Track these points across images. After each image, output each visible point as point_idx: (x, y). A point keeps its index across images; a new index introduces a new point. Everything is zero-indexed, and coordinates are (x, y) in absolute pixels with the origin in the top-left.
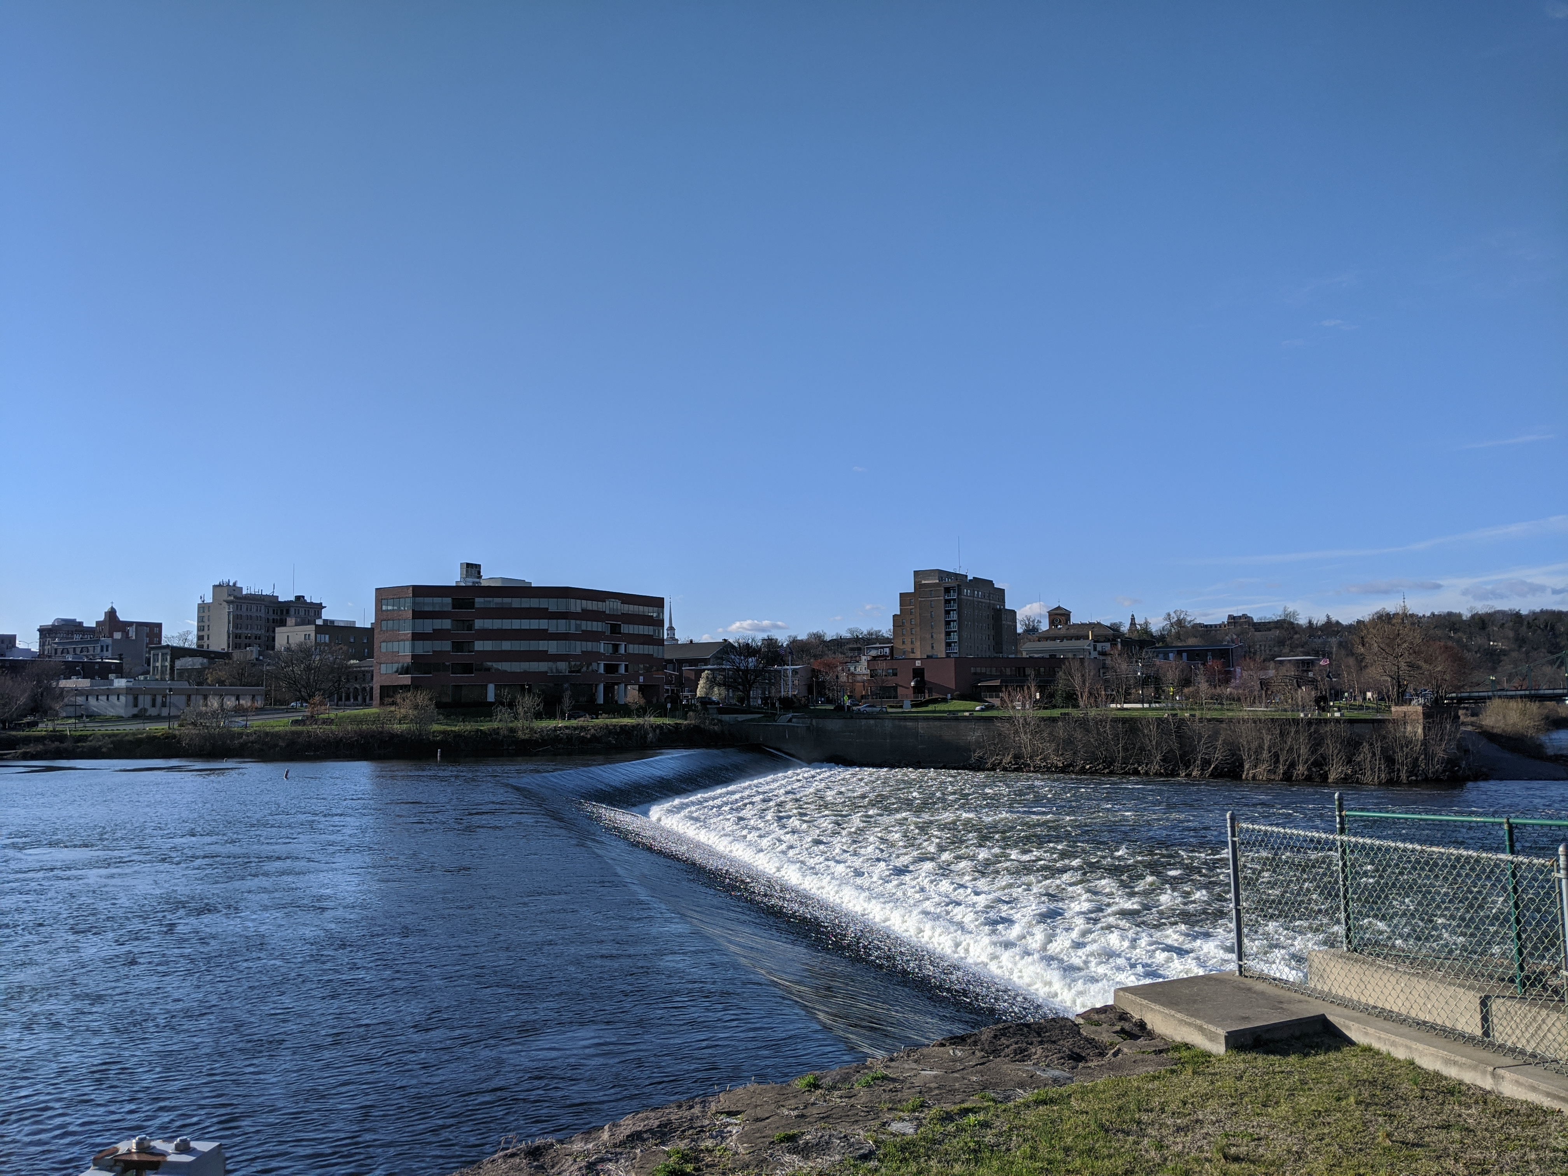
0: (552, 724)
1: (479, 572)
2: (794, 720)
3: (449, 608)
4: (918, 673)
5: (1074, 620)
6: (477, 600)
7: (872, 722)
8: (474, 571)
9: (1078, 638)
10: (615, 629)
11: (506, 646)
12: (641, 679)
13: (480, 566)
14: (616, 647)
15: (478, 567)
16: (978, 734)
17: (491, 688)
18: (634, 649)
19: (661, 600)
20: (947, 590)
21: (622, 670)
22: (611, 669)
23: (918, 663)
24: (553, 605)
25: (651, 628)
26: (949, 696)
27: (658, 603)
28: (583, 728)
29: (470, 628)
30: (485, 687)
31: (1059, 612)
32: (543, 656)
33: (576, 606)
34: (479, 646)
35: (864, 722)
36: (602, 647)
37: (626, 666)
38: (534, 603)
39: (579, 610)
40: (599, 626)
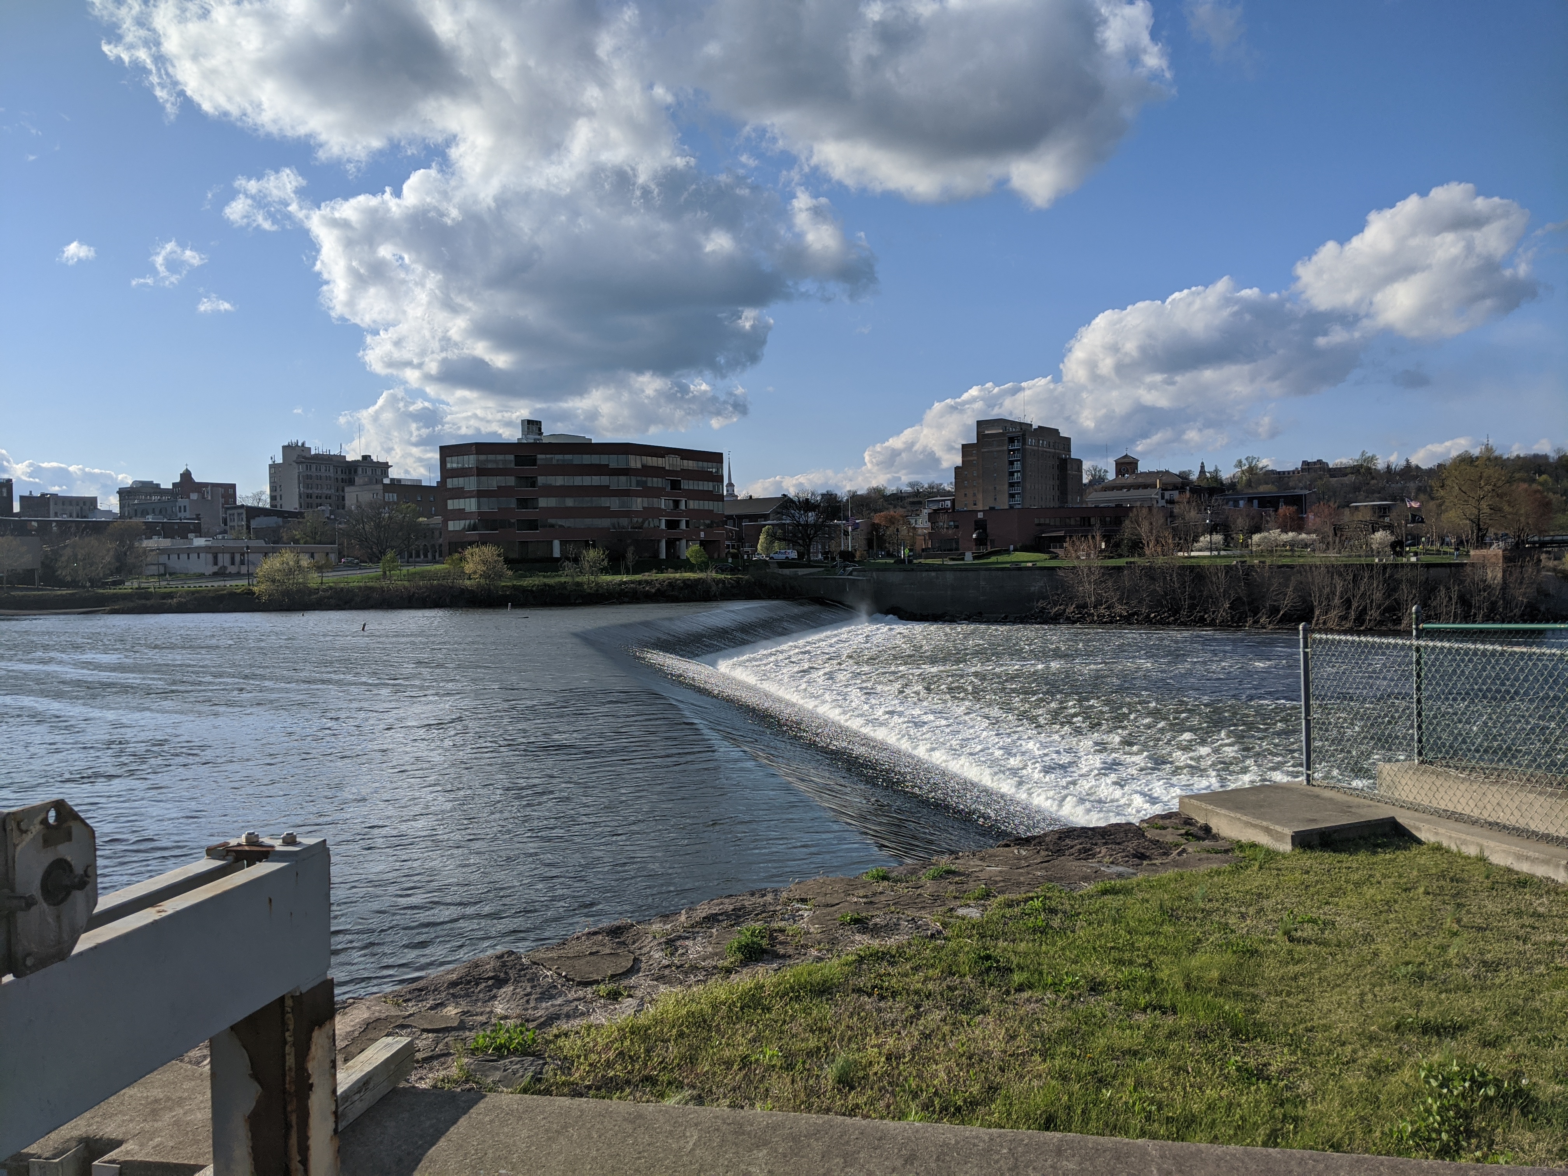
0: (618, 578)
1: (540, 429)
2: (855, 573)
3: (513, 465)
4: (980, 525)
5: (1142, 468)
6: (539, 456)
7: (933, 574)
8: (535, 428)
9: (1146, 486)
10: (675, 485)
11: (569, 502)
12: (702, 534)
13: (541, 422)
14: (676, 503)
15: (538, 424)
16: (1041, 584)
17: (556, 544)
18: (693, 505)
19: (720, 455)
20: (1011, 440)
21: (683, 526)
22: (672, 525)
23: (980, 515)
24: (614, 461)
25: (711, 484)
26: (1012, 547)
27: (717, 458)
28: (647, 582)
29: (533, 484)
30: (552, 542)
31: (1126, 460)
32: (605, 512)
33: (635, 462)
34: (543, 502)
35: (924, 574)
36: (663, 503)
37: (687, 522)
38: (595, 459)
39: (639, 466)
40: (659, 482)
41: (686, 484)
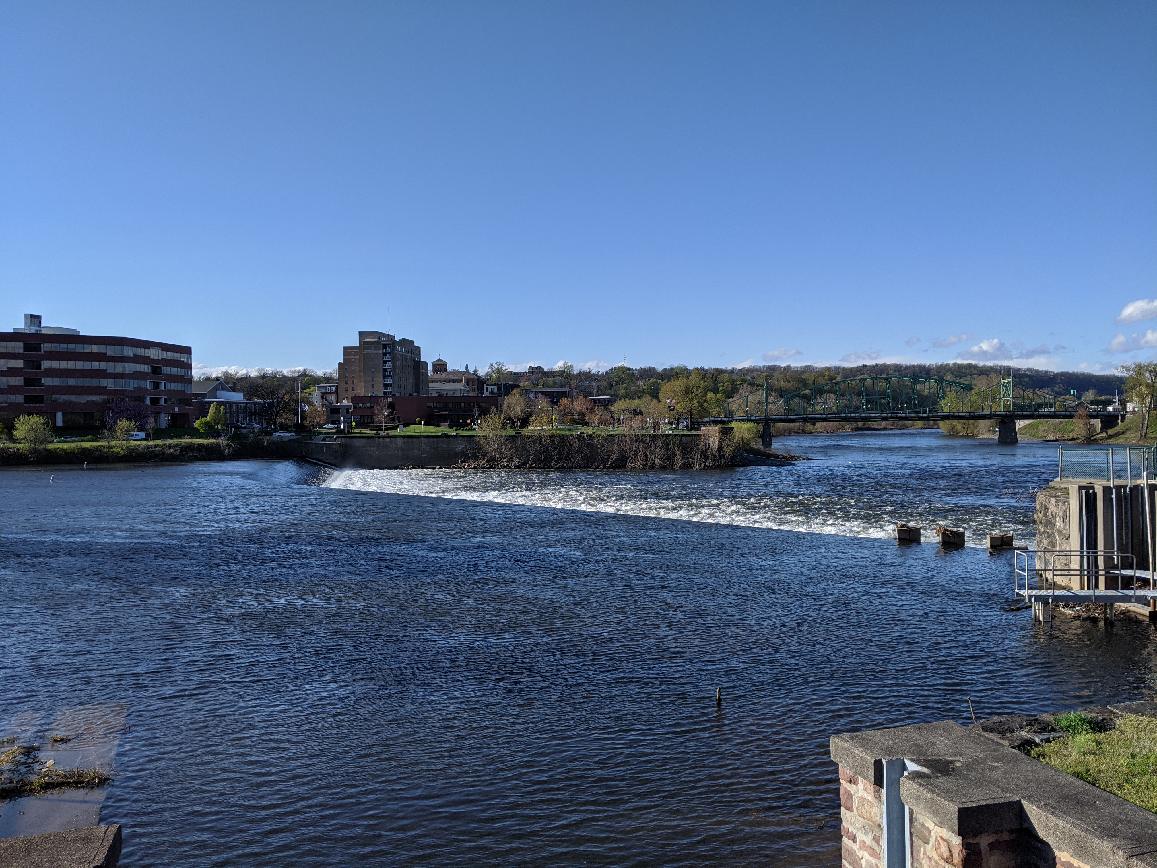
1: (40, 323)
2: (327, 439)
3: (21, 351)
4: (391, 407)
6: (41, 344)
8: (36, 321)
9: (454, 381)
10: (156, 371)
11: (72, 382)
12: (177, 409)
13: (41, 317)
14: (156, 385)
15: (39, 318)
16: (463, 446)
17: (59, 415)
18: (171, 386)
19: (190, 348)
20: (385, 347)
21: (163, 402)
22: (155, 401)
24: (110, 351)
25: (183, 370)
27: (187, 351)
29: (39, 367)
30: (55, 414)
31: (440, 363)
32: (102, 390)
33: (129, 352)
34: (47, 381)
36: (148, 385)
37: (165, 399)
38: (94, 348)
39: (131, 355)
40: (146, 368)
41: (165, 370)
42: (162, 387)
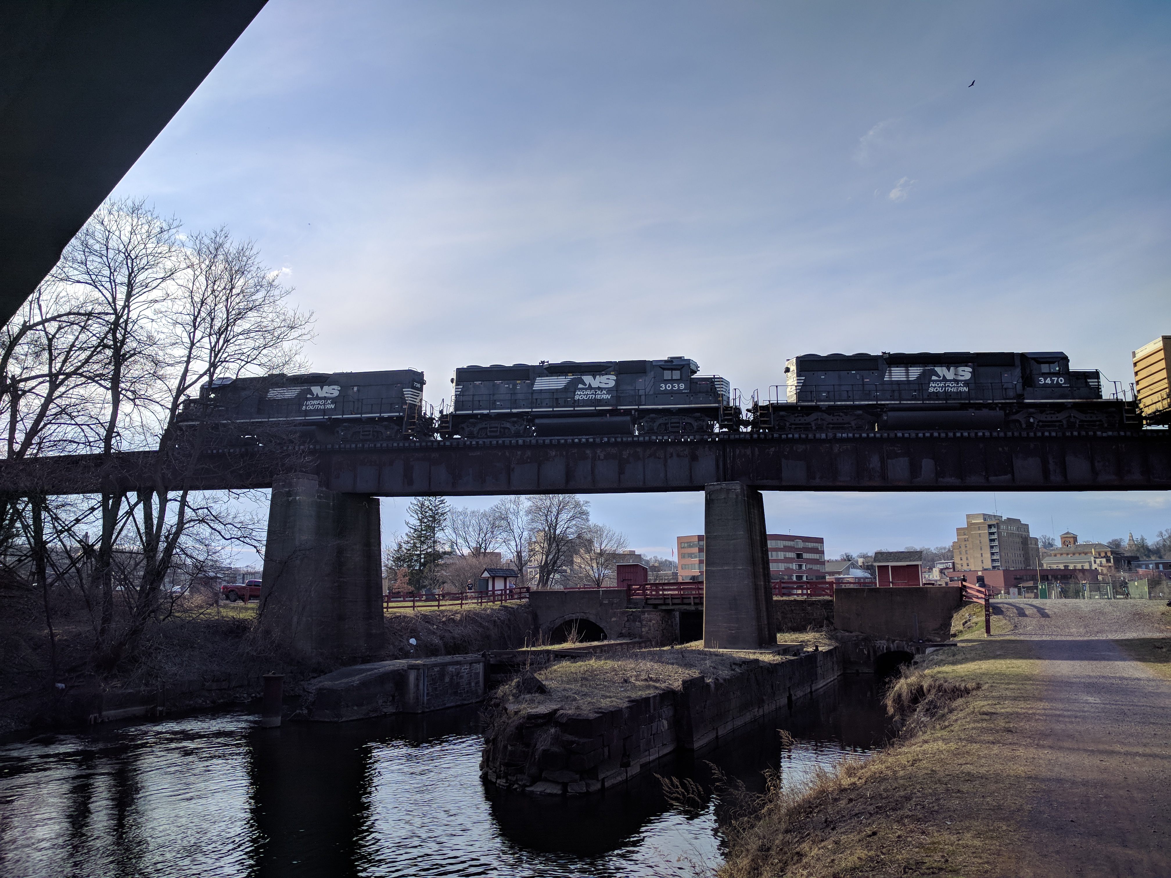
4: (980, 579)
5: (1080, 541)
9: (1084, 553)
10: (799, 556)
14: (800, 566)
18: (810, 567)
19: (822, 539)
20: (990, 526)
21: (804, 579)
22: (799, 577)
23: (980, 573)
25: (818, 555)
27: (820, 541)
33: (781, 544)
36: (794, 566)
39: (783, 546)
40: (792, 555)
41: (806, 556)
42: (804, 568)
